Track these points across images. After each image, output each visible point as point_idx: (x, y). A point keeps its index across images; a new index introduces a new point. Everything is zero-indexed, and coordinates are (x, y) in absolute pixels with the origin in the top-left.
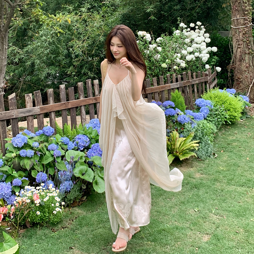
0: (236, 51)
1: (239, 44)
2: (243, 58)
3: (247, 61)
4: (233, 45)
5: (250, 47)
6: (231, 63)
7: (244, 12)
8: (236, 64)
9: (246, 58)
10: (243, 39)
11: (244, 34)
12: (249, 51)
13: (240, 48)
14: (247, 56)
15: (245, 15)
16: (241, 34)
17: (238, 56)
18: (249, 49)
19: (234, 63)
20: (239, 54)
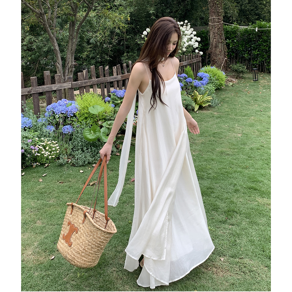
0: (213, 41)
1: (215, 36)
2: (218, 46)
3: (220, 48)
4: (210, 36)
5: (222, 38)
6: (209, 49)
7: (218, 14)
8: (212, 50)
9: (219, 46)
10: (218, 33)
11: (218, 29)
12: (221, 40)
13: (215, 38)
14: (220, 44)
15: (219, 16)
16: (216, 29)
17: (214, 44)
18: (222, 39)
19: (211, 49)
20: (214, 43)
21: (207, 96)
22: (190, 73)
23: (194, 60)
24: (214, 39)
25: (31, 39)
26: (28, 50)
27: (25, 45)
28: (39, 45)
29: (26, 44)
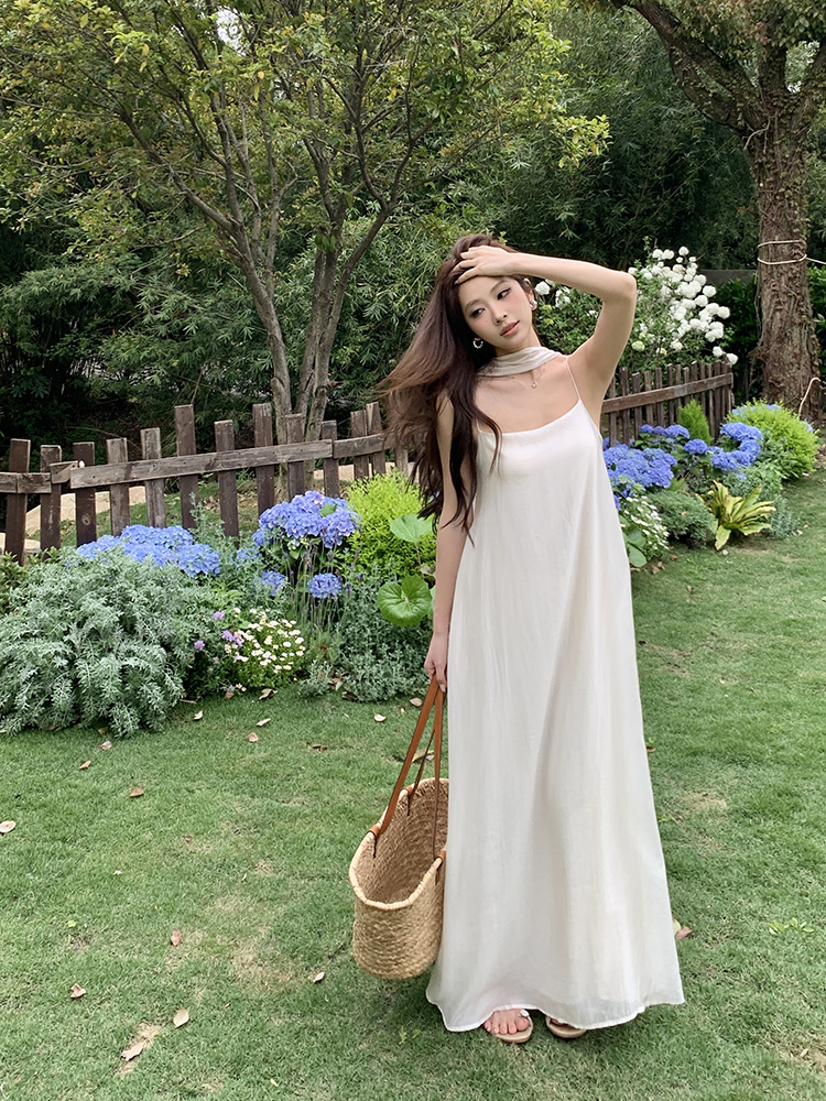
0: (772, 318)
1: (779, 303)
2: (788, 334)
3: (796, 341)
4: (764, 303)
5: (803, 310)
6: (759, 344)
7: (790, 230)
8: (768, 349)
9: (794, 334)
10: (788, 292)
11: (789, 278)
12: (801, 318)
14: (796, 330)
15: (793, 235)
16: (783, 279)
17: (775, 331)
18: (802, 313)
19: (766, 346)
20: (777, 325)
21: (758, 501)
22: (699, 423)
23: (712, 382)
24: (774, 313)
25: (181, 301)
26: (171, 336)
27: (164, 322)
28: (207, 321)
29: (167, 318)
